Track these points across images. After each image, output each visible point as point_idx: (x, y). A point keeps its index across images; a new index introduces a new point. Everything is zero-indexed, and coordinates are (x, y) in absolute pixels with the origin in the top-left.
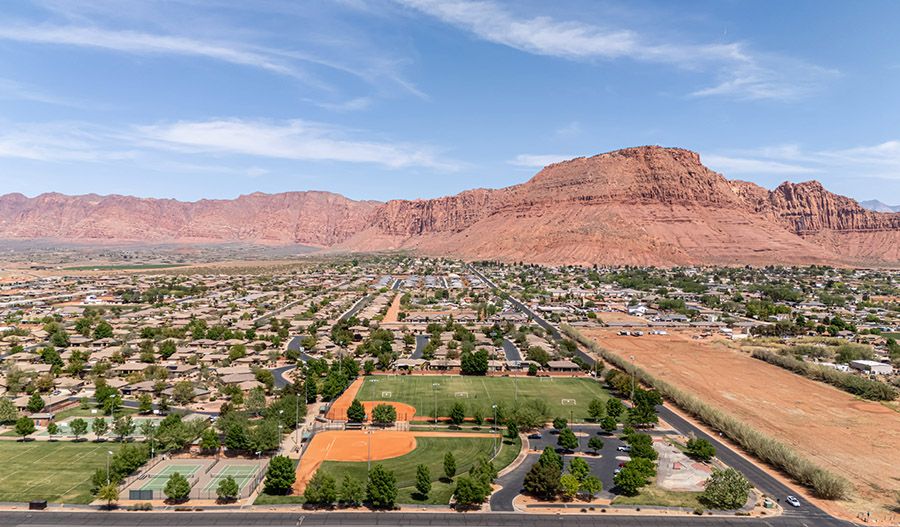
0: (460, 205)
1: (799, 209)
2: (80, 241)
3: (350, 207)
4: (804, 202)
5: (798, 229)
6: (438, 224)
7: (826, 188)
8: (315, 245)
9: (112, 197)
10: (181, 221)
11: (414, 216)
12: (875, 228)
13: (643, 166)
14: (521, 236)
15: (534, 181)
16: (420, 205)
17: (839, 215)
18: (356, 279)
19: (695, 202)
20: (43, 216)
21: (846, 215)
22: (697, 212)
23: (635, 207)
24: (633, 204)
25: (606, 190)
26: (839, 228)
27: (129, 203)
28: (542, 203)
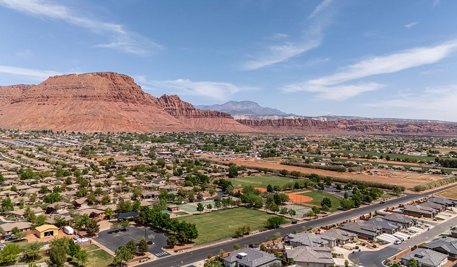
1: (171, 107)
4: (173, 104)
7: (181, 99)
12: (199, 116)
13: (111, 82)
15: (45, 84)
17: (186, 111)
19: (137, 102)
21: (188, 110)
22: (139, 106)
23: (111, 103)
24: (110, 101)
25: (95, 93)
26: (187, 116)
28: (56, 98)
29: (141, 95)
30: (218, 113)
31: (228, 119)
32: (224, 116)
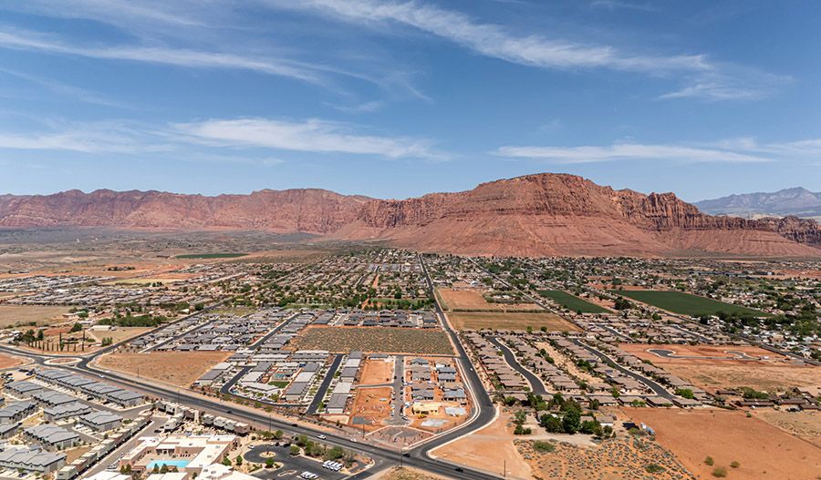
0: (423, 206)
1: (660, 213)
2: (133, 229)
3: (340, 202)
4: (663, 208)
5: (658, 227)
6: (407, 219)
7: (678, 197)
8: (314, 233)
9: (150, 192)
10: (206, 212)
11: (389, 212)
12: (707, 227)
13: (540, 188)
14: (457, 235)
16: (394, 205)
17: (685, 218)
18: (356, 266)
19: (571, 213)
20: (100, 208)
21: (690, 217)
22: (572, 219)
23: (530, 217)
24: (529, 215)
25: (514, 204)
26: (684, 227)
27: (167, 198)
28: (474, 211)
29: (581, 202)
30: (742, 221)
31: (759, 232)
32: (754, 226)
